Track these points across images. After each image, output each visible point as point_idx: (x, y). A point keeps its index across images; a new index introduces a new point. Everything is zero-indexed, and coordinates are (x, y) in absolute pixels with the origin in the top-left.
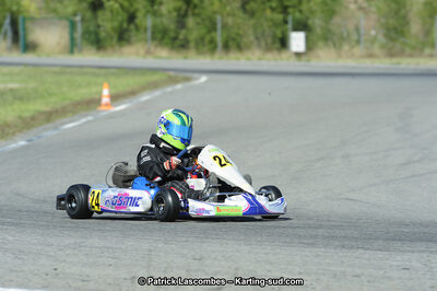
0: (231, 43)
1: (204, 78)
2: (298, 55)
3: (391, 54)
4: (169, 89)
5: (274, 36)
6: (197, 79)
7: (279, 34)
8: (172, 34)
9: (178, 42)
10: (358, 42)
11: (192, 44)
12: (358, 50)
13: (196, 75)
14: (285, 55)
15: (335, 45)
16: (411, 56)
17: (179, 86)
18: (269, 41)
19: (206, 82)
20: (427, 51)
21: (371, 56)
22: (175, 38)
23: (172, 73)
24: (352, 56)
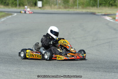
0: (21, 4)
1: (15, 14)
2: (40, 8)
3: (65, 8)
4: (8, 17)
5: (33, 2)
6: (14, 14)
7: (34, 2)
8: (4, 1)
9: (6, 4)
10: (56, 4)
11: (10, 4)
12: (56, 7)
13: (13, 13)
14: (36, 8)
15: (50, 5)
16: (71, 8)
17: (10, 16)
18: (32, 4)
19: (16, 15)
20: (75, 7)
21: (60, 8)
22: (5, 3)
23: (6, 13)
24: (55, 8)
